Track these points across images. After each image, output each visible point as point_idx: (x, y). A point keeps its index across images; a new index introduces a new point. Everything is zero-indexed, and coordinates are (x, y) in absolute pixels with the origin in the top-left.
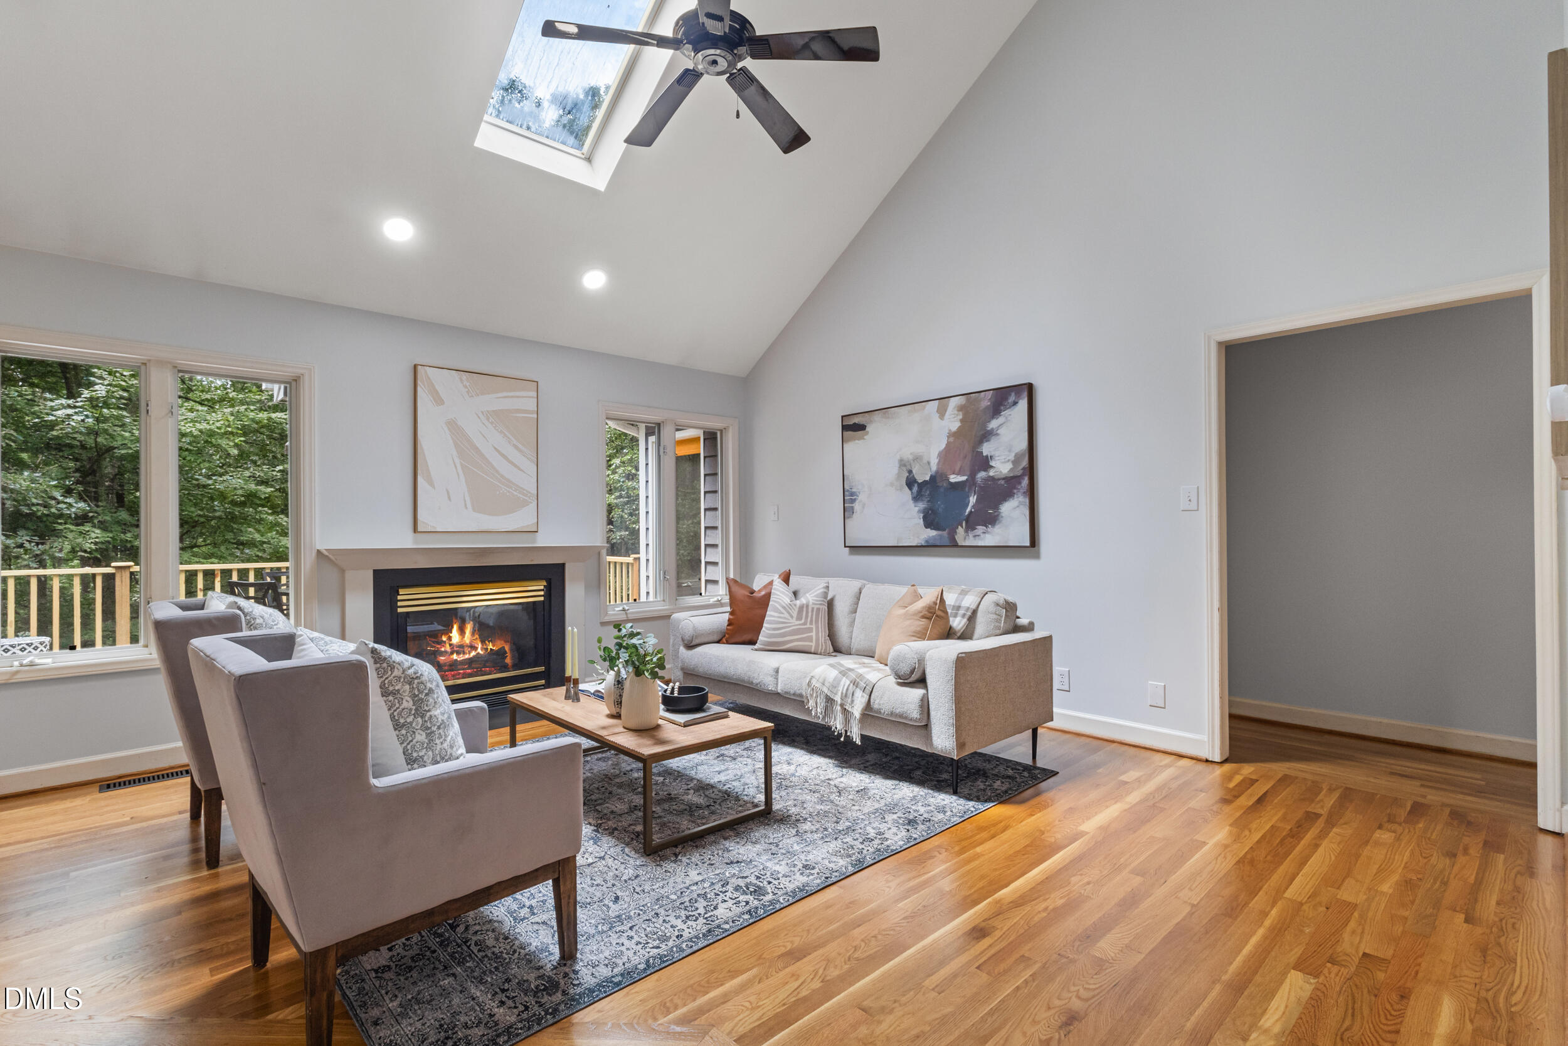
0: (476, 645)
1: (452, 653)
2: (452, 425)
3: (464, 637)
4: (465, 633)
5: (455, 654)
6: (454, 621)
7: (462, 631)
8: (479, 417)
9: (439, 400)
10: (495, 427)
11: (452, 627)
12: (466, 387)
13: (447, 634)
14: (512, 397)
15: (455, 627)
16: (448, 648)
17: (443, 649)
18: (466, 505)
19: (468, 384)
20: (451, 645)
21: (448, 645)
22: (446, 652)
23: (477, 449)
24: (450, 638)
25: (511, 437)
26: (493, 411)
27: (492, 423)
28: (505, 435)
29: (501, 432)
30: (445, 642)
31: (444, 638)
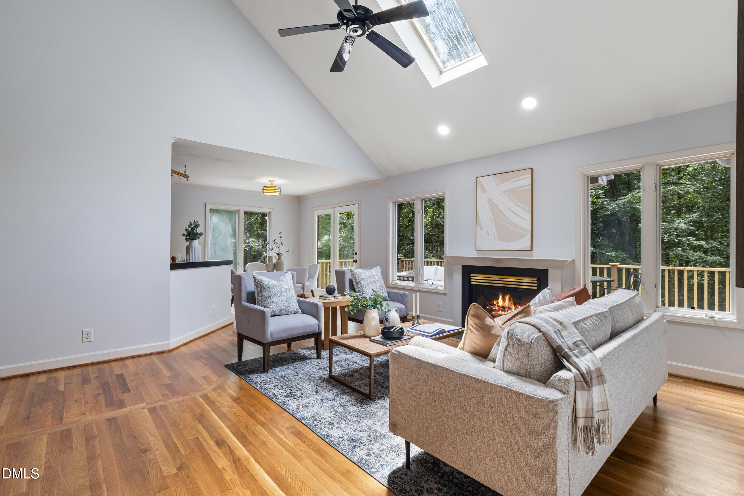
0: (511, 307)
1: (499, 311)
2: (490, 201)
3: (505, 302)
4: (505, 300)
5: (500, 311)
6: (500, 293)
7: (504, 300)
8: (501, 195)
9: (484, 191)
10: (508, 198)
11: (499, 297)
12: (495, 181)
13: (496, 300)
14: (517, 180)
15: (501, 297)
16: (497, 308)
17: (494, 308)
18: (495, 238)
19: (496, 180)
20: (498, 306)
21: (497, 306)
22: (496, 310)
23: (500, 211)
24: (498, 303)
25: (516, 201)
26: (508, 190)
27: (507, 196)
28: (514, 201)
29: (512, 200)
30: (495, 304)
31: (495, 303)
